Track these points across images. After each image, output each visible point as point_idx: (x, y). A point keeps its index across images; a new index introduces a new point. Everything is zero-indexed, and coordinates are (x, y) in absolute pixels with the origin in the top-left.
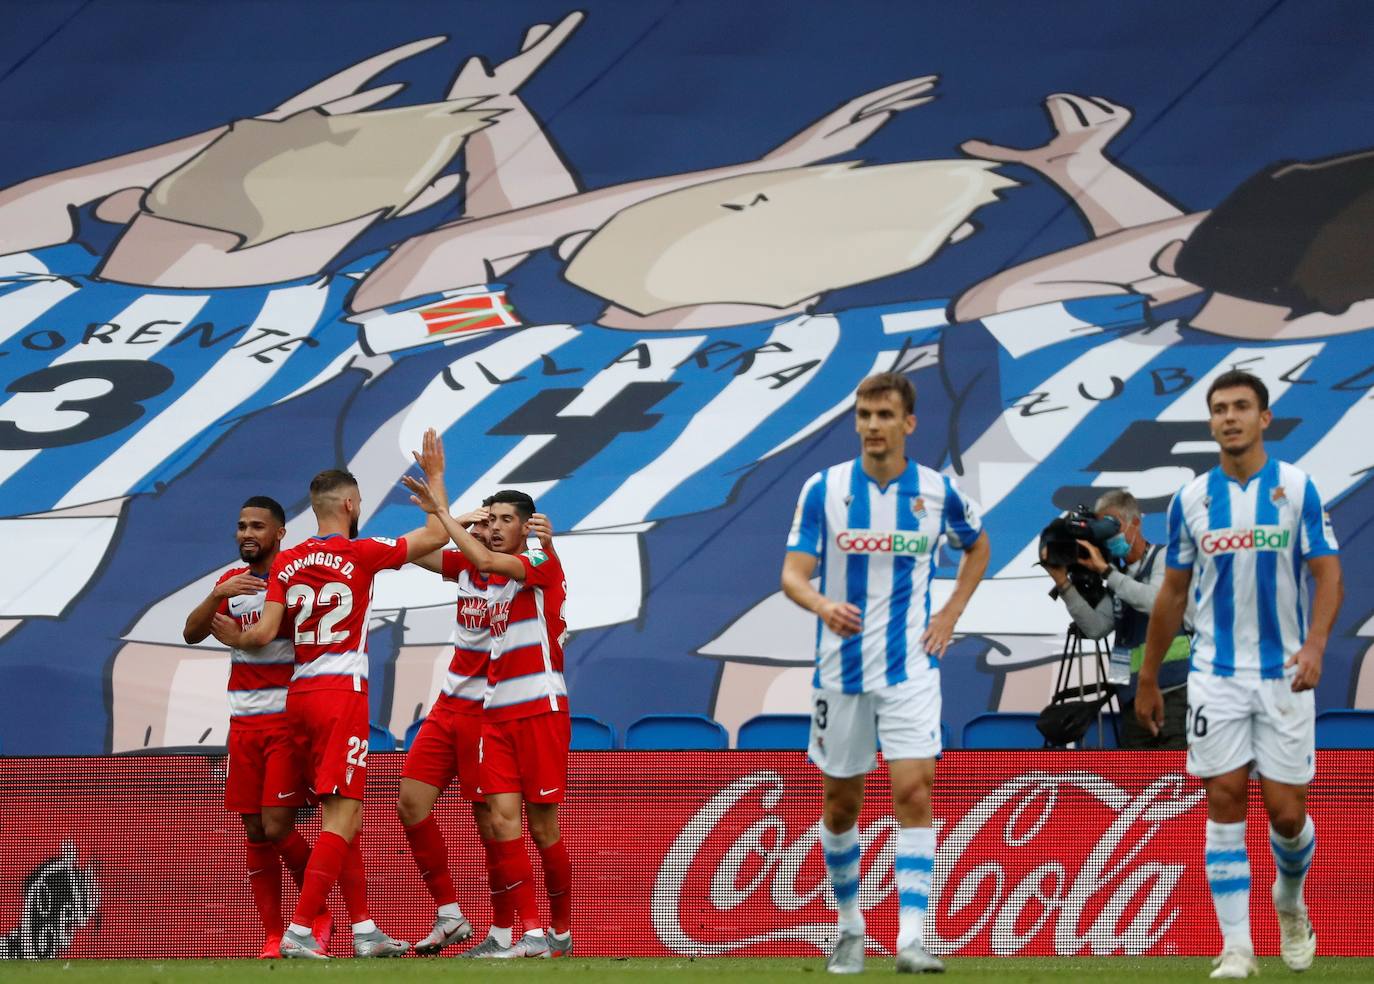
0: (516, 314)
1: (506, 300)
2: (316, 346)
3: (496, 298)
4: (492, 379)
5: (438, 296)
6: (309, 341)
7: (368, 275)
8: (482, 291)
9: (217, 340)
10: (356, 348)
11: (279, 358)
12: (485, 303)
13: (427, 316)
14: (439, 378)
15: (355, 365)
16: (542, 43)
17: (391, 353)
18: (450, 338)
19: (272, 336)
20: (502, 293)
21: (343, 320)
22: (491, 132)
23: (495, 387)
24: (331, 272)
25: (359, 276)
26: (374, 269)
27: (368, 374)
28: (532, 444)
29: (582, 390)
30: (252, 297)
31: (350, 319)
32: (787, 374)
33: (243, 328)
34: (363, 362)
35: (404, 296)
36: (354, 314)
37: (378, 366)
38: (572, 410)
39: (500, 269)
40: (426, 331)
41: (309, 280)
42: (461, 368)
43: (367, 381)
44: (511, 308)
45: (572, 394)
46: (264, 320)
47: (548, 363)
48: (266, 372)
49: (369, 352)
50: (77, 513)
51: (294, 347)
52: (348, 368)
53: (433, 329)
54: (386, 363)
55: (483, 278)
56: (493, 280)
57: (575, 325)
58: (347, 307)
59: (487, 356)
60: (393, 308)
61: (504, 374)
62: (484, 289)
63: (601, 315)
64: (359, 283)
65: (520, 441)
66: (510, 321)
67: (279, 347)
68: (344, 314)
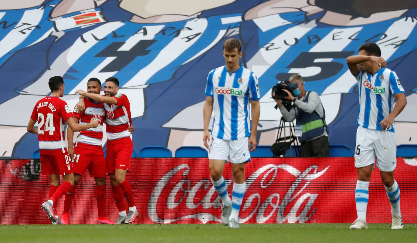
0: (104, 18)
1: (101, 14)
2: (40, 28)
3: (97, 13)
4: (96, 39)
5: (79, 12)
6: (37, 27)
7: (56, 6)
8: (93, 11)
9: (9, 26)
10: (53, 29)
11: (28, 32)
12: (94, 15)
13: (75, 19)
14: (79, 39)
15: (52, 34)
17: (64, 31)
18: (83, 26)
19: (26, 25)
20: (99, 11)
21: (49, 20)
23: (97, 41)
24: (44, 5)
25: (54, 6)
26: (58, 4)
27: (57, 37)
28: (109, 60)
29: (125, 43)
30: (19, 13)
31: (51, 20)
32: (191, 37)
33: (17, 23)
34: (55, 34)
35: (68, 12)
36: (52, 18)
37: (60, 35)
38: (121, 49)
39: (99, 4)
40: (75, 23)
41: (38, 7)
42: (86, 36)
43: (56, 40)
44: (102, 16)
45: (122, 43)
46: (23, 20)
47: (114, 34)
48: (24, 37)
49: (57, 30)
51: (33, 29)
52: (50, 35)
53: (77, 23)
54: (63, 34)
55: (93, 6)
56: (96, 7)
57: (123, 22)
58: (50, 16)
59: (95, 31)
60: (65, 16)
61: (100, 38)
62: (94, 10)
63: (131, 18)
64: (54, 8)
65: (104, 59)
66: (102, 21)
67: (28, 29)
68: (49, 18)
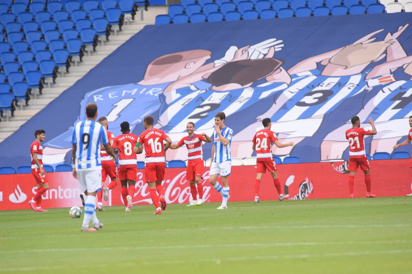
0: (395, 79)
1: (393, 76)
2: (359, 86)
3: (392, 76)
4: (390, 91)
5: (381, 76)
6: (358, 85)
7: (369, 73)
8: (389, 75)
9: (342, 85)
10: (366, 86)
11: (352, 88)
12: (390, 77)
13: (379, 80)
14: (381, 91)
15: (366, 89)
16: (401, 29)
17: (373, 87)
18: (383, 84)
19: (351, 84)
20: (393, 75)
21: (364, 81)
22: (392, 46)
23: (391, 92)
24: (362, 72)
25: (367, 73)
26: (370, 71)
27: (368, 91)
28: (397, 102)
29: (406, 92)
30: (348, 78)
31: (366, 81)
33: (346, 83)
34: (367, 88)
35: (375, 76)
36: (366, 80)
37: (370, 89)
38: (405, 96)
39: (392, 71)
40: (379, 82)
41: (358, 74)
42: (385, 89)
43: (368, 92)
44: (394, 78)
45: (405, 93)
46: (350, 81)
47: (401, 88)
48: (350, 91)
49: (368, 87)
50: (316, 117)
51: (355, 86)
52: (365, 90)
53: (380, 82)
54: (372, 88)
55: (389, 72)
56: (391, 73)
57: (406, 80)
58: (365, 79)
59: (389, 87)
60: (373, 78)
61: (392, 90)
62: (389, 74)
63: (410, 78)
64: (367, 74)
65: (395, 102)
66: (394, 80)
67: (353, 86)
68: (364, 80)
